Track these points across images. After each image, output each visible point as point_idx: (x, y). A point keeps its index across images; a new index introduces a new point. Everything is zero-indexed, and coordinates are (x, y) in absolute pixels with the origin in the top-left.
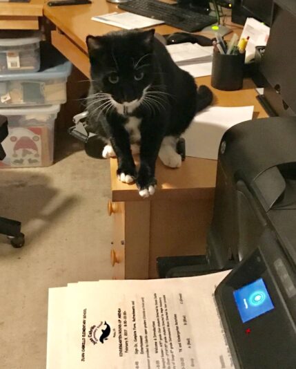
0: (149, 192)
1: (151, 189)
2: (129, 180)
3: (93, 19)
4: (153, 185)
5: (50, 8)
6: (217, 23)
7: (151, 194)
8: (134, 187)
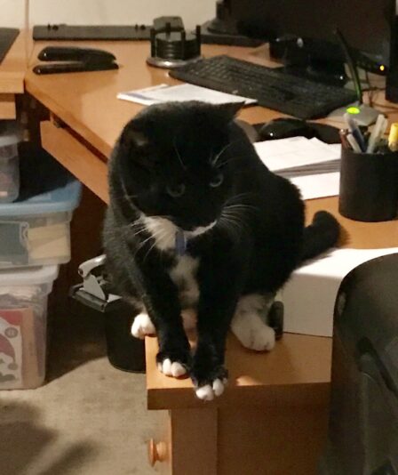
0: (213, 391)
1: (216, 385)
2: (178, 372)
3: (121, 96)
4: (221, 379)
5: (37, 77)
6: (357, 103)
7: (217, 394)
8: (188, 383)
